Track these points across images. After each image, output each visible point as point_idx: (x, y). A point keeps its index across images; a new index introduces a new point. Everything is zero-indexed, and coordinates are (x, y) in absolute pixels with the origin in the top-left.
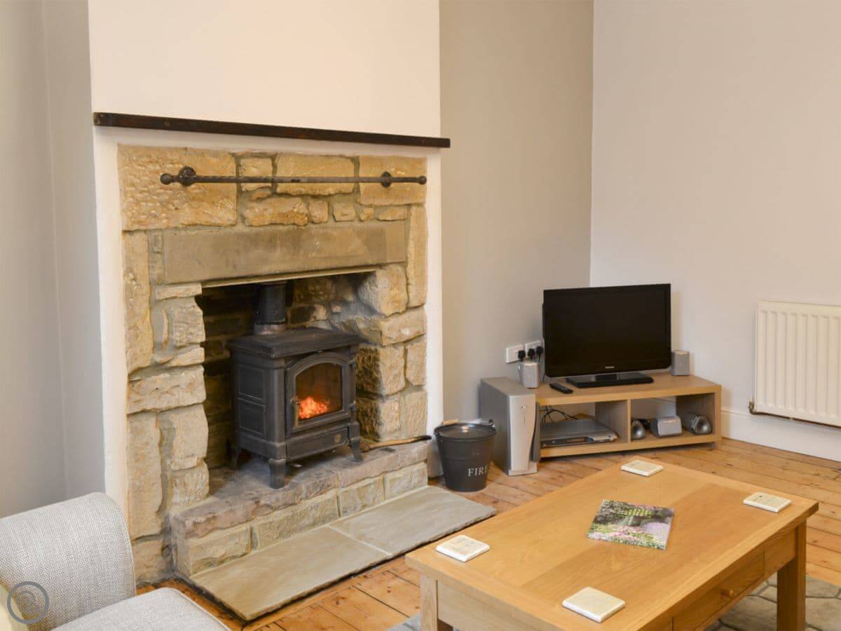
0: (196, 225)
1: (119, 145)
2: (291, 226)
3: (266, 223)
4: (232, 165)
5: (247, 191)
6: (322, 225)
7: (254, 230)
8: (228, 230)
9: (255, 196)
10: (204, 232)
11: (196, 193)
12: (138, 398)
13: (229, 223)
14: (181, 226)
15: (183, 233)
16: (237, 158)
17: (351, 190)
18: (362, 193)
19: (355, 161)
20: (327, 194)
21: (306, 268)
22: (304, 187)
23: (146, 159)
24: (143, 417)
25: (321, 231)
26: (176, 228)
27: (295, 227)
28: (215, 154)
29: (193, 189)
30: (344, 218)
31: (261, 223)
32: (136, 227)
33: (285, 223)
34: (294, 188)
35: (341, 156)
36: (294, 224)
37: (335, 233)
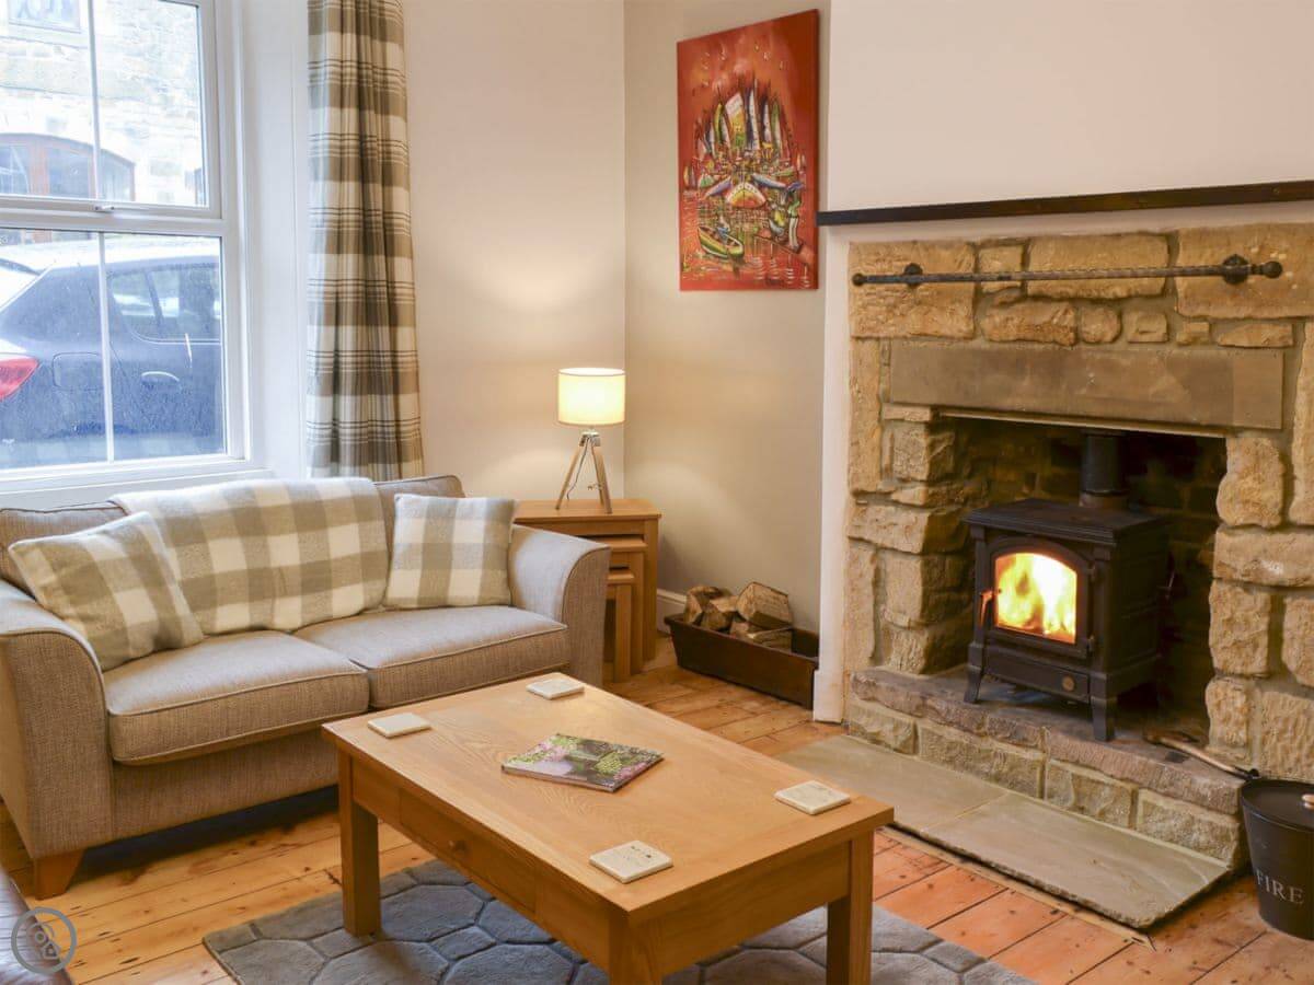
0: (926, 335)
1: (851, 244)
2: (1051, 345)
3: (1011, 338)
4: (969, 259)
5: (988, 294)
6: (1102, 347)
7: (996, 346)
8: (962, 344)
9: (998, 299)
10: (934, 345)
11: (923, 296)
12: (860, 523)
13: (961, 335)
14: (909, 336)
15: (912, 343)
16: (975, 248)
17: (1158, 291)
18: (1181, 295)
19: (1171, 240)
20: (1111, 296)
21: (1069, 411)
22: (1071, 287)
23: (873, 258)
24: (862, 546)
25: (1098, 356)
26: (905, 338)
27: (1057, 347)
28: (948, 245)
29: (922, 290)
30: (1145, 338)
31: (1004, 338)
32: (867, 334)
33: (1041, 339)
34: (1053, 287)
35: (1142, 233)
36: (1055, 342)
37: (1125, 362)
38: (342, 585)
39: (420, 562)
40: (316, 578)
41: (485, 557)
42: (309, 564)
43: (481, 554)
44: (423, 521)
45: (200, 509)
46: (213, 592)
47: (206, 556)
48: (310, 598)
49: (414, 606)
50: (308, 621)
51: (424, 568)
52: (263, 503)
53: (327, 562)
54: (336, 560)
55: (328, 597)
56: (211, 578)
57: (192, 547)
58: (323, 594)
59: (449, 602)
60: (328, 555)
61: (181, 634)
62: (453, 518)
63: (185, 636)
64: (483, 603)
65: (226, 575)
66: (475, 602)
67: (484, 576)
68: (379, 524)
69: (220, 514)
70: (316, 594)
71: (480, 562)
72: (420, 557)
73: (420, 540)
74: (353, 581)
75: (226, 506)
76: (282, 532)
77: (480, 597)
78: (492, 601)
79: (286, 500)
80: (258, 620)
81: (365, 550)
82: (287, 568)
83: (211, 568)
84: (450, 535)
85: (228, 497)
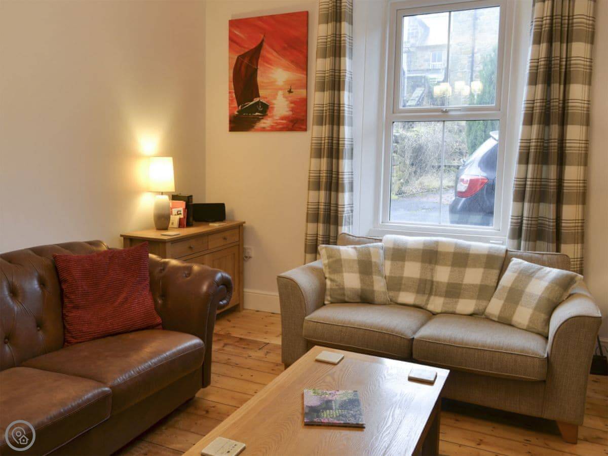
38: (465, 298)
39: (505, 297)
40: (454, 291)
41: (538, 303)
42: (451, 283)
43: (535, 302)
44: (516, 275)
45: (409, 246)
46: (401, 284)
47: (403, 267)
48: (448, 300)
49: (496, 319)
50: (443, 311)
51: (505, 301)
52: (440, 249)
53: (461, 284)
54: (466, 285)
55: (456, 303)
56: (401, 278)
57: (398, 262)
58: (454, 300)
59: (513, 323)
60: (462, 281)
61: (374, 298)
62: (533, 277)
63: (376, 299)
64: (528, 330)
65: (408, 278)
66: (525, 328)
67: (533, 315)
68: (496, 272)
69: (417, 250)
70: (451, 299)
71: (534, 305)
72: (506, 294)
73: (509, 285)
74: (471, 298)
75: (421, 247)
76: (445, 265)
77: (528, 326)
78: (534, 330)
79: (452, 250)
80: (418, 303)
81: (483, 283)
82: (441, 283)
83: (403, 274)
84: (525, 287)
85: (425, 244)
